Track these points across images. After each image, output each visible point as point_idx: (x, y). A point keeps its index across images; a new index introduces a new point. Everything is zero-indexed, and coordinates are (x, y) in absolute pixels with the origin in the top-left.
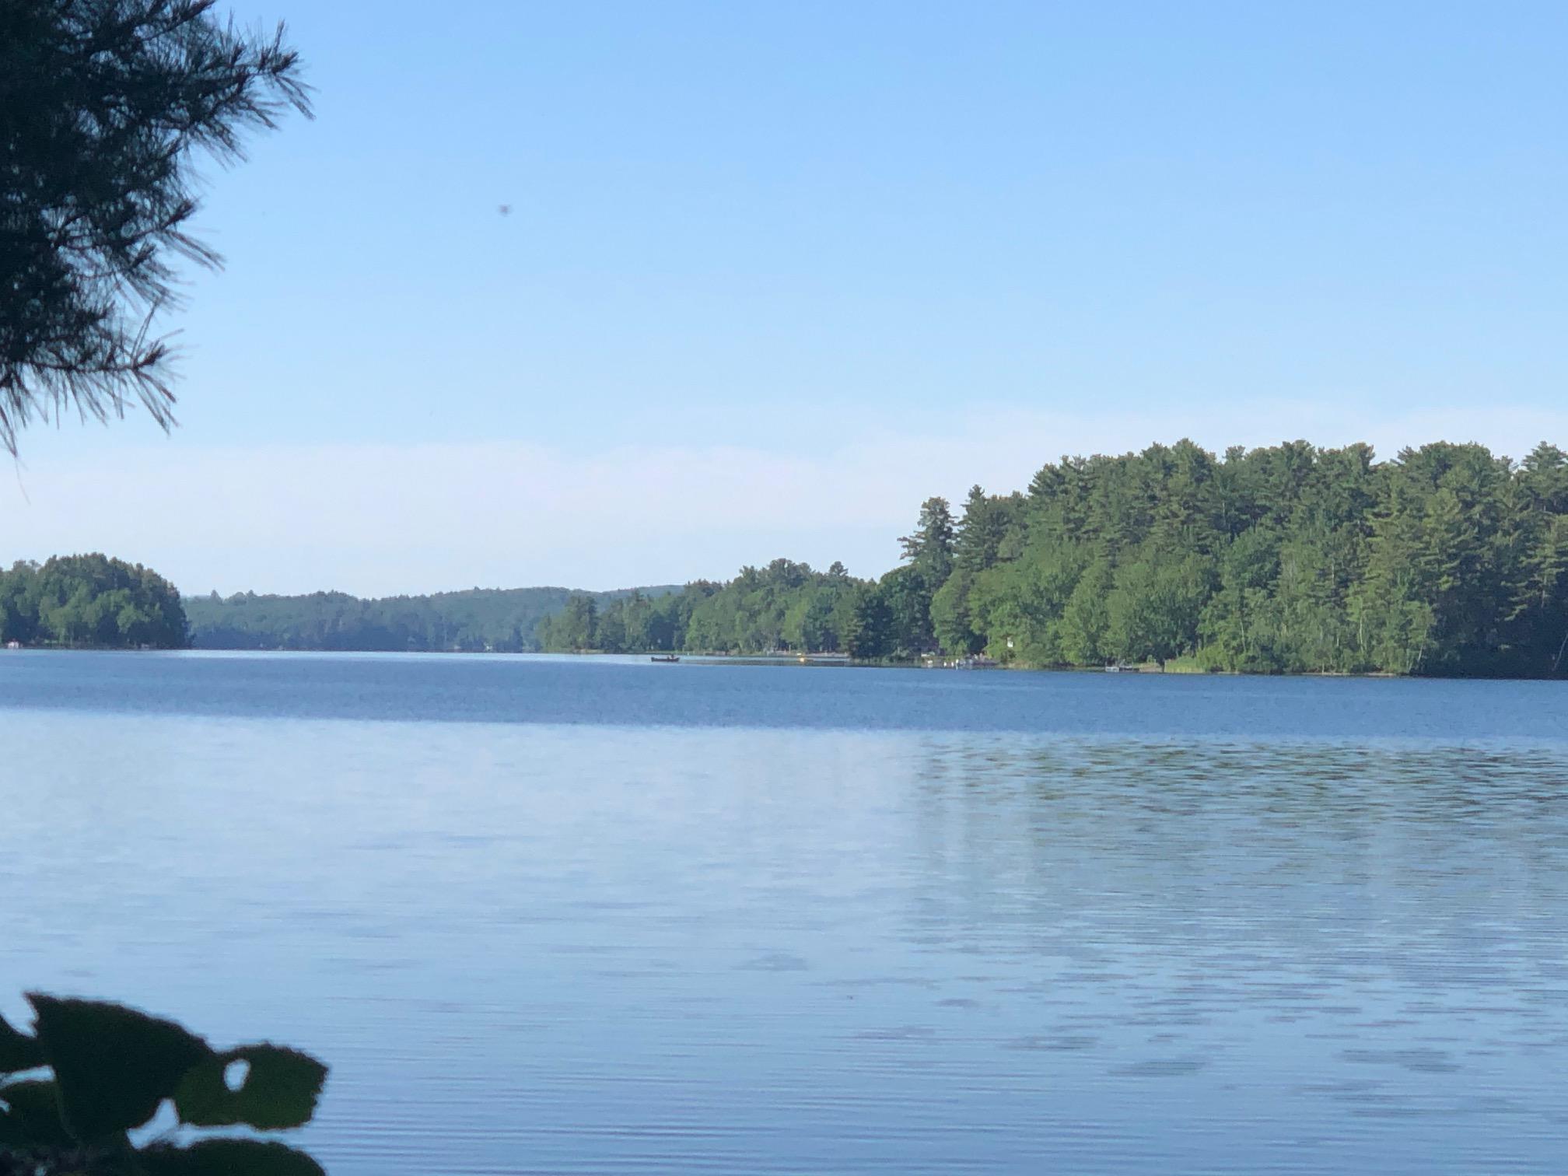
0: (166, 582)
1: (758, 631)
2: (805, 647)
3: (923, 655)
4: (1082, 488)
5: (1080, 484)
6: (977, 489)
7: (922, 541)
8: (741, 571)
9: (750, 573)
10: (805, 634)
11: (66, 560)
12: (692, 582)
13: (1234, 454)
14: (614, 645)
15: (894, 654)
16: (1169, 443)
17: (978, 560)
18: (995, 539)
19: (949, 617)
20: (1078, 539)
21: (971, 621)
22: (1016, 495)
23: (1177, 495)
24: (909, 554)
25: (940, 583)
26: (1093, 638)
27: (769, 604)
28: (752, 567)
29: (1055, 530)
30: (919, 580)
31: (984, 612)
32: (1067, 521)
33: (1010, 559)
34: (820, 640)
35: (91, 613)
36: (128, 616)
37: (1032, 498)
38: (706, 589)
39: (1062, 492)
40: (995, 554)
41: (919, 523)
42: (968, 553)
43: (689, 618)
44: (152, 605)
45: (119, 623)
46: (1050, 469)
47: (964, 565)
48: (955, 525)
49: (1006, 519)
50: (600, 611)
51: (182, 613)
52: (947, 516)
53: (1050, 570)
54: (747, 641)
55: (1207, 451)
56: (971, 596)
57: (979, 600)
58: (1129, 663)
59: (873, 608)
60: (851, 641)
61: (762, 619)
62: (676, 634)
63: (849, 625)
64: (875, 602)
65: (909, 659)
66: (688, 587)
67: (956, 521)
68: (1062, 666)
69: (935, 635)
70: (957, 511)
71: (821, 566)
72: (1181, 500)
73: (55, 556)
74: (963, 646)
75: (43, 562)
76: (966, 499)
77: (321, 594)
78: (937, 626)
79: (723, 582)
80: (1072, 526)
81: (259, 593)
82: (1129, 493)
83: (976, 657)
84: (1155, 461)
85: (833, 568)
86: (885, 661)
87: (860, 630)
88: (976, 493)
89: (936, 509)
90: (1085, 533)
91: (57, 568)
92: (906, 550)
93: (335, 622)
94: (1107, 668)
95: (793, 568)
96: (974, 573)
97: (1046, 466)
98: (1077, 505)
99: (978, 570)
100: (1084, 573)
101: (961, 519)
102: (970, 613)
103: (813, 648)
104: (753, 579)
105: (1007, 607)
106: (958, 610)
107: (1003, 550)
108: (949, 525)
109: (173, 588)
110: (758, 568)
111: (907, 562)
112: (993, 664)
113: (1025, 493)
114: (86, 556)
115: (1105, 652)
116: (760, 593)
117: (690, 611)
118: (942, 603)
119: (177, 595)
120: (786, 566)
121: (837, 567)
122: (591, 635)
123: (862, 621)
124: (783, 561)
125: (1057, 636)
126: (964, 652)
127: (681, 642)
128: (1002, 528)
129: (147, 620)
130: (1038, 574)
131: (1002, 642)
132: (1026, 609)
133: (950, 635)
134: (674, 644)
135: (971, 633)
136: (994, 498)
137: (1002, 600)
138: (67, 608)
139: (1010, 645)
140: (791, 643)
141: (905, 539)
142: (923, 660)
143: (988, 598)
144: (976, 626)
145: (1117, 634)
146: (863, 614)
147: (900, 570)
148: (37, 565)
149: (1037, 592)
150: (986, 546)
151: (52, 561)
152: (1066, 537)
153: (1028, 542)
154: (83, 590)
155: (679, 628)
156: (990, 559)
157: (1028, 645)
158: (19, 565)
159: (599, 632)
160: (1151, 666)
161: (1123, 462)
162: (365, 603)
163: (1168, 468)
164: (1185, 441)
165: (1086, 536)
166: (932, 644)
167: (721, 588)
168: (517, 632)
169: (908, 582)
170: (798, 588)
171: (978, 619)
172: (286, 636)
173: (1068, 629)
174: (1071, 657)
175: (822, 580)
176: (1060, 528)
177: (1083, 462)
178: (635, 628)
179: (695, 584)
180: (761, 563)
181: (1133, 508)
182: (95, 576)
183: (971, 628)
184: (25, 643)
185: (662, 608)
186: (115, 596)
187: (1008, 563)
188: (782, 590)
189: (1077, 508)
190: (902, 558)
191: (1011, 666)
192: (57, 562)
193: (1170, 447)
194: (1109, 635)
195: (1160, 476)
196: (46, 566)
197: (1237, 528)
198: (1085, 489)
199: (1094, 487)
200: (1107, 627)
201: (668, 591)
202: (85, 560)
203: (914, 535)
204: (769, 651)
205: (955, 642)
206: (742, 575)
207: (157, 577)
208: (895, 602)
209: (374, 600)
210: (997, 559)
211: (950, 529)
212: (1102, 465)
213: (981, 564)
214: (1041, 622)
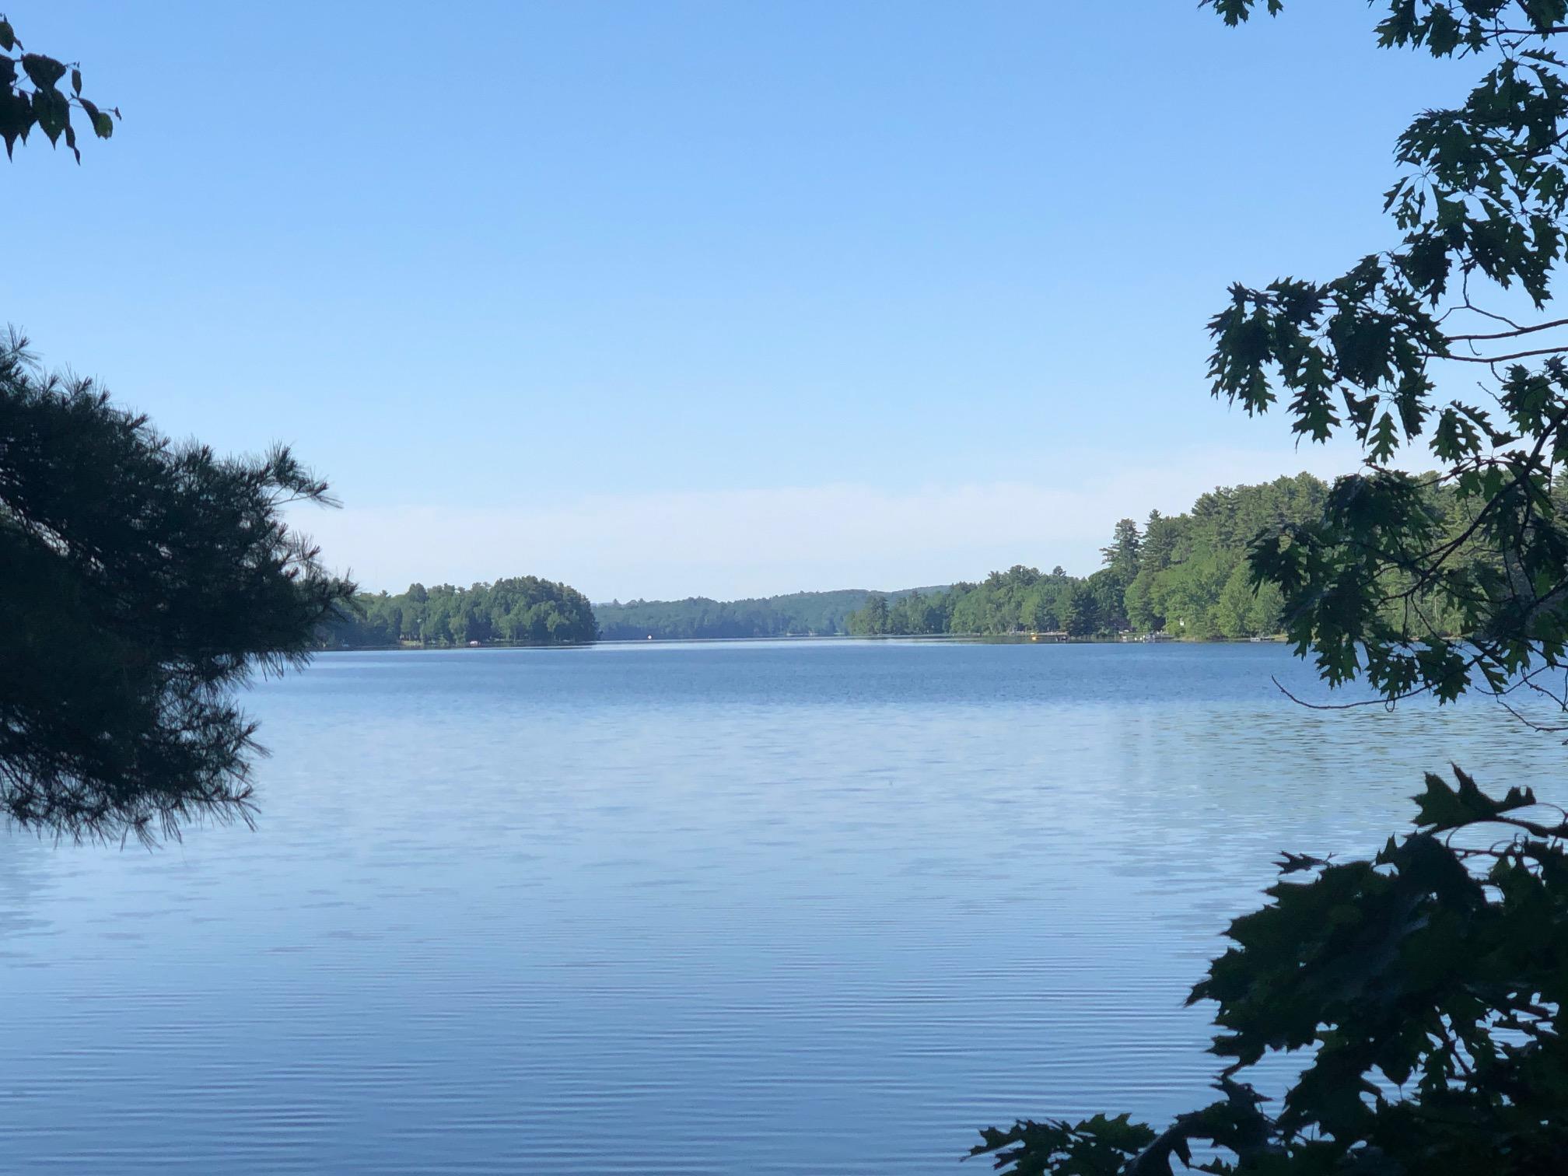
0: (580, 595)
1: (1003, 617)
2: (1036, 628)
3: (1120, 633)
4: (1230, 509)
5: (1229, 506)
6: (1155, 512)
7: (1118, 550)
8: (989, 575)
9: (995, 576)
10: (1037, 619)
11: (510, 582)
12: (955, 584)
14: (900, 631)
15: (1099, 633)
16: (1292, 475)
17: (1157, 563)
18: (1168, 548)
19: (1137, 605)
20: (1228, 546)
21: (1154, 608)
22: (1183, 515)
23: (1299, 513)
24: (1108, 560)
25: (1131, 581)
26: (1241, 618)
27: (1010, 598)
28: (997, 572)
29: (1211, 540)
30: (1116, 578)
31: (1162, 601)
32: (1220, 534)
33: (1180, 562)
34: (1047, 623)
35: (527, 619)
36: (554, 620)
37: (1195, 517)
38: (965, 588)
39: (1216, 513)
40: (1169, 559)
41: (1114, 538)
42: (1149, 558)
43: (953, 609)
44: (571, 612)
45: (548, 626)
46: (1207, 497)
47: (1147, 567)
48: (1141, 538)
49: (1176, 533)
50: (890, 606)
51: (592, 615)
52: (1134, 532)
53: (1209, 568)
54: (995, 626)
55: (1321, 479)
56: (1151, 590)
57: (1158, 592)
58: (1267, 635)
59: (1083, 600)
60: (1068, 624)
61: (1005, 609)
62: (945, 621)
63: (1066, 612)
64: (1085, 595)
65: (1111, 635)
66: (952, 587)
67: (1141, 535)
68: (1219, 638)
69: (1128, 618)
70: (1142, 529)
71: (1047, 570)
72: (1302, 516)
73: (501, 579)
74: (1148, 625)
75: (493, 584)
76: (1148, 520)
77: (691, 599)
78: (1129, 611)
79: (978, 583)
80: (1223, 537)
81: (647, 600)
82: (1264, 513)
83: (1158, 633)
84: (1282, 488)
85: (1055, 571)
86: (1093, 637)
87: (1074, 615)
88: (1155, 515)
89: (1127, 527)
90: (1233, 542)
91: (503, 587)
92: (1106, 557)
93: (703, 619)
94: (1252, 639)
95: (1027, 572)
96: (1155, 573)
97: (1204, 495)
98: (1227, 521)
99: (1158, 571)
100: (1233, 571)
101: (1145, 534)
102: (1152, 602)
103: (1043, 629)
104: (998, 581)
105: (1178, 597)
106: (1143, 600)
107: (1175, 556)
108: (1136, 538)
109: (585, 599)
110: (1001, 573)
111: (1107, 566)
112: (1171, 638)
113: (1190, 514)
114: (523, 578)
115: (1250, 627)
116: (1003, 590)
117: (954, 604)
118: (1132, 595)
119: (588, 603)
120: (1021, 570)
121: (1058, 570)
122: (884, 624)
123: (1076, 608)
124: (1019, 567)
125: (1215, 616)
126: (1150, 630)
127: (948, 627)
128: (1174, 540)
129: (567, 622)
130: (1200, 573)
131: (1176, 622)
132: (1192, 598)
133: (1139, 618)
134: (943, 628)
135: (1153, 616)
136: (1167, 518)
137: (1174, 592)
138: (511, 616)
139: (1182, 624)
140: (1027, 625)
141: (1105, 549)
142: (1120, 635)
143: (1164, 591)
144: (1157, 611)
145: (1258, 613)
146: (1076, 605)
147: (1100, 573)
148: (489, 586)
149: (1201, 586)
150: (1163, 553)
151: (499, 583)
152: (1219, 545)
153: (1193, 549)
154: (522, 603)
155: (947, 617)
156: (1166, 562)
157: (1194, 624)
158: (476, 586)
159: (889, 621)
160: (1283, 636)
161: (1259, 490)
162: (723, 603)
163: (1292, 494)
164: (1304, 473)
165: (1233, 544)
166: (1126, 625)
167: (976, 587)
168: (831, 622)
169: (1107, 580)
170: (1031, 586)
171: (1158, 606)
172: (667, 630)
173: (1222, 612)
174: (1225, 631)
175: (1047, 579)
176: (1215, 539)
177: (1231, 491)
178: (915, 618)
179: (957, 585)
180: (1004, 569)
181: (1267, 523)
182: (530, 592)
183: (1154, 612)
184: (483, 644)
185: (934, 603)
186: (544, 606)
187: (1179, 565)
188: (1020, 588)
189: (1227, 524)
190: (1103, 563)
191: (1183, 639)
192: (503, 583)
193: (1293, 478)
194: (1252, 615)
195: (1287, 499)
196: (495, 586)
198: (1232, 510)
199: (1239, 509)
200: (1250, 609)
201: (938, 590)
202: (522, 581)
203: (1111, 546)
204: (1011, 632)
205: (1143, 623)
206: (990, 578)
207: (574, 592)
208: (1098, 595)
209: (729, 602)
210: (1171, 563)
211: (1137, 541)
212: (1244, 491)
213: (1160, 566)
214: (1203, 607)
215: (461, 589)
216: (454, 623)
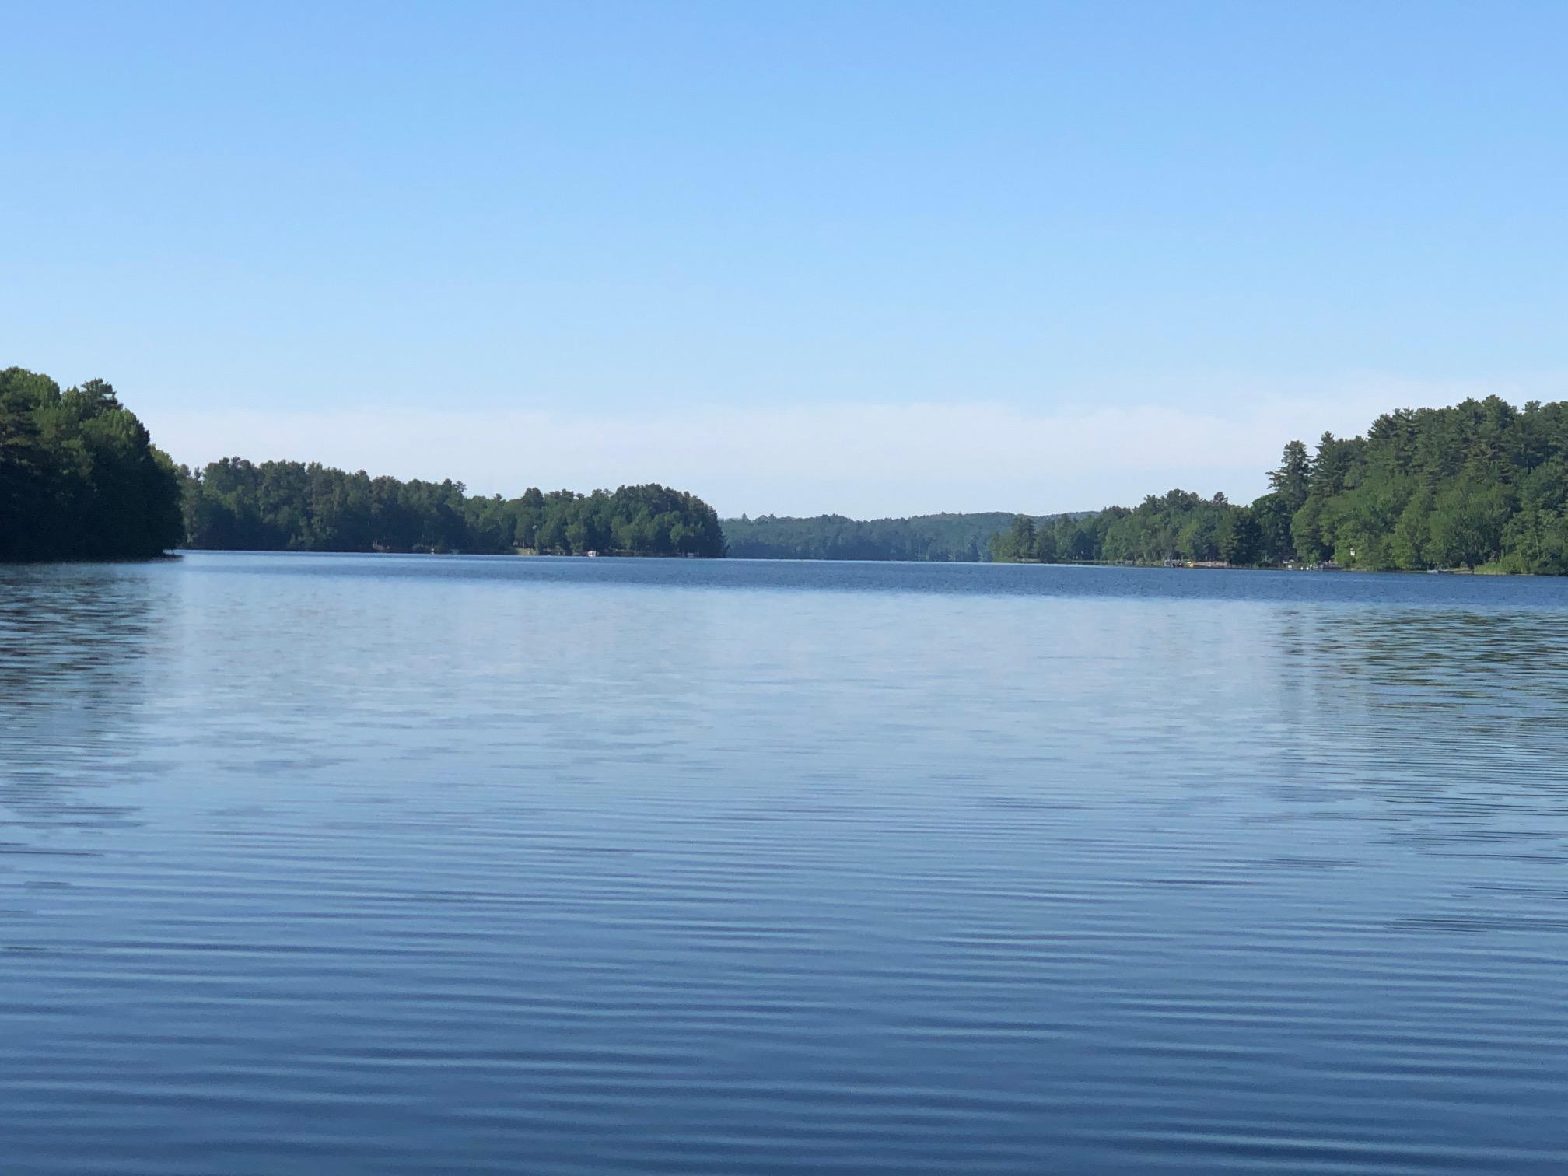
0: (706, 506)
1: (1158, 544)
2: (1194, 557)
3: (1285, 562)
4: (1410, 432)
5: (1409, 429)
6: (1328, 434)
7: (1285, 475)
8: (1145, 499)
9: (1152, 500)
10: (1194, 547)
11: (631, 489)
12: (1108, 508)
13: (1531, 407)
14: (1047, 556)
15: (1262, 562)
16: (1480, 397)
17: (1328, 489)
18: (1341, 472)
19: (1305, 532)
20: (1407, 472)
21: (1322, 536)
22: (1358, 438)
23: (1485, 438)
24: (1274, 485)
25: (1298, 507)
26: (1418, 549)
27: (1167, 524)
28: (1154, 496)
29: (1389, 465)
30: (1282, 504)
31: (1332, 529)
32: (1398, 458)
33: (1352, 488)
34: (1206, 551)
35: (650, 530)
36: (677, 531)
37: (1370, 440)
38: (1117, 513)
39: (1395, 435)
40: (1342, 484)
41: (1282, 461)
42: (1320, 483)
43: (1105, 534)
44: (696, 524)
45: (671, 537)
46: (1385, 418)
47: (1317, 492)
48: (1310, 462)
49: (1350, 457)
50: (1037, 530)
51: (718, 530)
52: (1304, 455)
53: (1384, 496)
54: (1149, 554)
55: (1511, 404)
56: (1322, 516)
57: (1328, 519)
58: (1446, 567)
59: (1246, 526)
60: (1230, 551)
61: (1161, 536)
62: (1096, 547)
63: (1227, 538)
64: (1248, 522)
65: (1274, 565)
66: (1105, 512)
67: (1312, 459)
68: (1393, 569)
69: (1294, 547)
70: (1312, 452)
71: (1207, 495)
72: (1489, 441)
73: (623, 486)
74: (1316, 554)
75: (614, 491)
76: (1320, 442)
77: (825, 516)
78: (1295, 539)
79: (1132, 507)
80: (1401, 462)
81: (778, 516)
82: (1448, 437)
83: (1326, 563)
84: (1468, 412)
85: (1216, 497)
86: (1255, 566)
87: (1236, 542)
88: (1327, 438)
89: (1296, 450)
90: (1411, 467)
91: (625, 495)
92: (1272, 482)
93: (837, 537)
94: (1429, 571)
95: (1185, 496)
96: (1325, 499)
97: (1382, 416)
98: (1406, 445)
99: (1328, 496)
100: (1411, 498)
101: (1315, 458)
102: (1321, 529)
103: (1200, 557)
104: (1154, 506)
105: (1349, 525)
106: (1311, 527)
107: (1348, 480)
108: (1306, 462)
109: (712, 511)
110: (1158, 497)
111: (1273, 491)
112: (1339, 569)
113: (1365, 437)
114: (647, 485)
115: (1427, 559)
116: (1159, 516)
117: (1106, 529)
118: (1299, 521)
119: (715, 516)
120: (1180, 495)
121: (1219, 496)
122: (1030, 548)
123: (1238, 535)
124: (1177, 491)
125: (1389, 546)
126: (1317, 559)
127: (1099, 553)
128: (1347, 464)
129: (692, 535)
130: (1376, 498)
131: (1346, 551)
132: (1367, 526)
133: (1306, 546)
134: (1094, 554)
135: (1322, 544)
136: (1341, 440)
137: (1346, 519)
138: (632, 525)
139: (1353, 554)
140: (1183, 554)
141: (1271, 473)
142: (1285, 565)
143: (1335, 517)
144: (1326, 539)
145: (1437, 544)
146: (1238, 531)
147: (1267, 497)
148: (610, 493)
149: (1374, 513)
150: (1335, 478)
151: (621, 490)
152: (1397, 471)
153: (1367, 474)
154: (644, 512)
155: (1096, 543)
156: (1338, 487)
157: (1367, 553)
158: (596, 493)
159: (1036, 545)
160: (1464, 570)
161: (1442, 413)
162: (859, 522)
163: (1479, 418)
164: (1493, 396)
165: (1412, 470)
166: (1291, 554)
167: (1130, 512)
168: (974, 546)
169: (1273, 508)
170: (1189, 512)
171: (1327, 534)
172: (798, 548)
173: (1398, 541)
174: (1400, 562)
175: (1207, 505)
176: (1393, 463)
177: (1411, 413)
178: (1063, 543)
179: (1110, 509)
180: (1161, 493)
181: (1451, 448)
182: (654, 501)
183: (1323, 540)
184: (601, 553)
185: (1085, 527)
186: (668, 517)
187: (1352, 492)
188: (1176, 513)
189: (1406, 448)
190: (1269, 488)
191: (1353, 569)
192: (625, 491)
193: (1480, 401)
194: (1429, 546)
195: (1472, 423)
196: (617, 493)
197: (1532, 463)
198: (1412, 433)
199: (1420, 432)
200: (1428, 540)
201: (1089, 515)
202: (645, 489)
203: (1279, 470)
204: (1166, 560)
205: (1310, 552)
206: (1146, 502)
207: (700, 503)
208: (1264, 521)
209: (865, 522)
210: (1343, 488)
211: (1306, 465)
212: (1426, 413)
213: (1330, 491)
214: (1377, 536)
215: (580, 496)
216: (571, 531)
